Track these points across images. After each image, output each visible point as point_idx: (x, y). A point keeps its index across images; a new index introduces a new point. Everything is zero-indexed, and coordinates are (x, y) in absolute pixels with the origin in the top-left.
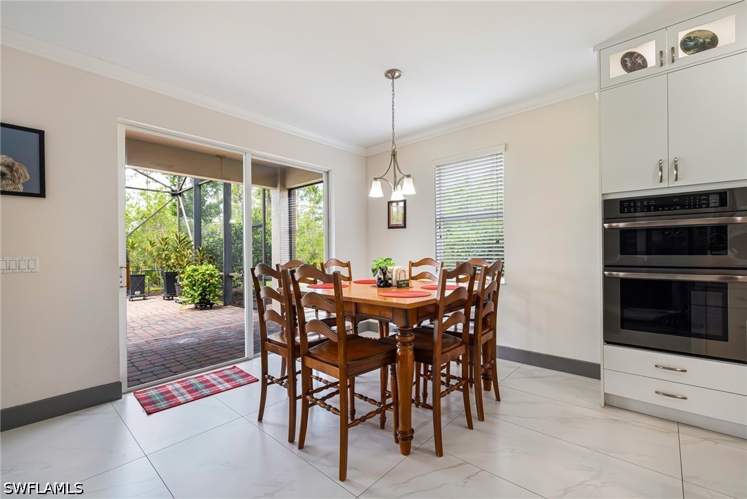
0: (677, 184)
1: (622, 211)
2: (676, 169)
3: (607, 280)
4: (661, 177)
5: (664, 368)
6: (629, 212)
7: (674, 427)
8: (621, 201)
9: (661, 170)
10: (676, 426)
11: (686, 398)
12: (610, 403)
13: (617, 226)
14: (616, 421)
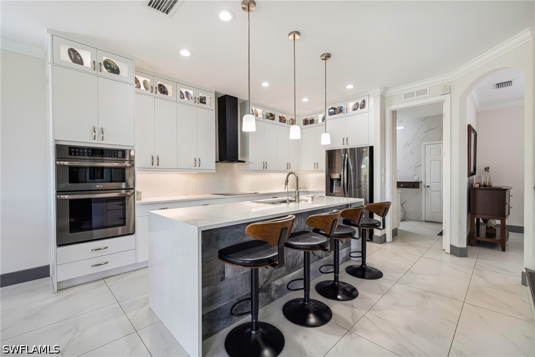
0: (102, 142)
1: (70, 154)
2: (103, 133)
3: (59, 202)
4: (95, 136)
5: (96, 250)
6: (75, 155)
7: (102, 282)
8: (69, 147)
9: (95, 132)
10: (103, 280)
11: (108, 263)
12: (62, 288)
13: (63, 164)
14: (70, 296)
